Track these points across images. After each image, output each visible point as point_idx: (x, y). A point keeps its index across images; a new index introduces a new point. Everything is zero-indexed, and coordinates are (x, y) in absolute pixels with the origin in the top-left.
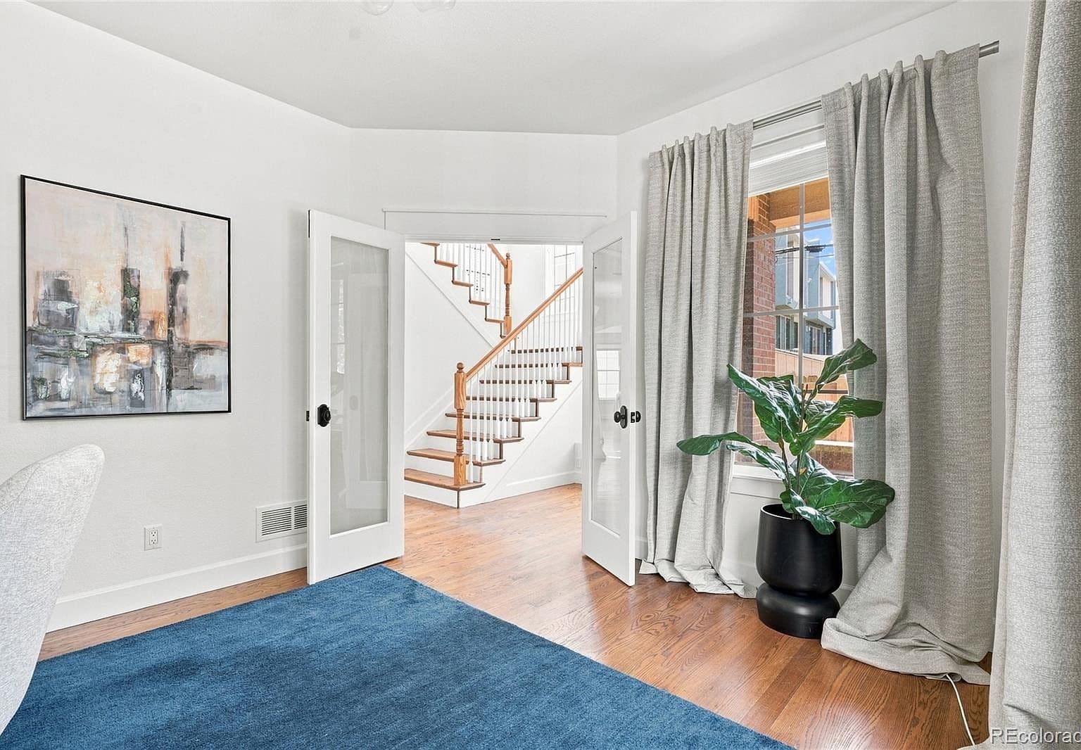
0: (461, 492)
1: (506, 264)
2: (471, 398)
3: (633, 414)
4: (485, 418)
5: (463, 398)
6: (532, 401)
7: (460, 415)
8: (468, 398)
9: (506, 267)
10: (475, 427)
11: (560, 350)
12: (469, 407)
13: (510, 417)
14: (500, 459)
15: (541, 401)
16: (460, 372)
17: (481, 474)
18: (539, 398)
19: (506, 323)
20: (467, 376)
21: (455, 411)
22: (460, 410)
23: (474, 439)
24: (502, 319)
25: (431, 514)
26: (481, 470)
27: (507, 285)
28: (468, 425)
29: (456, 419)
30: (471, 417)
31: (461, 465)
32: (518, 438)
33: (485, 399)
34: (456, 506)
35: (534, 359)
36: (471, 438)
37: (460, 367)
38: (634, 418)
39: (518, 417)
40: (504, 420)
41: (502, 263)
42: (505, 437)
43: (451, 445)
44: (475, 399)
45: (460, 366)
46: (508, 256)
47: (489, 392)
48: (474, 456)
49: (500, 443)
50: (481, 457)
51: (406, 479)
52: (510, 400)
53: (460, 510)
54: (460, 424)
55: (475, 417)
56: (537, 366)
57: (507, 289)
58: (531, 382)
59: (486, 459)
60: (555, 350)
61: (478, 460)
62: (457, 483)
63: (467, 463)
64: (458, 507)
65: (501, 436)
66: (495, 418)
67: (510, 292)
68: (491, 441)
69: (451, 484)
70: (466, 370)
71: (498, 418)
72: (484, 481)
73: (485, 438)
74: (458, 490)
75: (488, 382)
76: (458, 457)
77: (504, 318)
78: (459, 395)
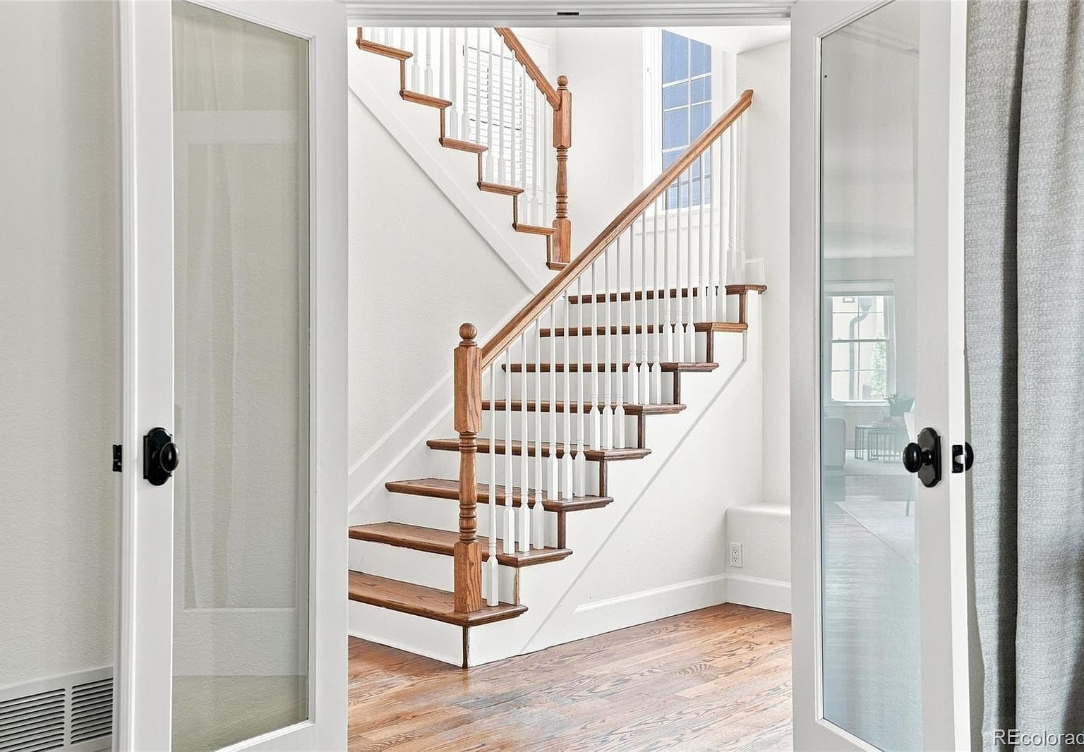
0: (472, 631)
1: (558, 97)
2: (493, 406)
3: (957, 450)
4: (525, 452)
5: (474, 405)
6: (629, 411)
7: (466, 445)
8: (486, 407)
9: (558, 108)
10: (501, 472)
11: (690, 293)
12: (488, 427)
13: (581, 449)
14: (557, 550)
15: (651, 412)
16: (467, 347)
17: (516, 584)
18: (646, 404)
19: (558, 235)
20: (484, 356)
21: (454, 437)
22: (467, 435)
23: (501, 502)
24: (549, 226)
25: (401, 683)
26: (517, 577)
27: (562, 150)
28: (486, 469)
29: (459, 453)
30: (492, 450)
31: (471, 564)
32: (600, 499)
33: (524, 407)
34: (460, 664)
35: (635, 313)
36: (493, 500)
37: (467, 334)
38: (962, 459)
39: (597, 449)
40: (567, 456)
41: (550, 99)
42: (570, 496)
43: (446, 516)
44: (500, 407)
45: (465, 331)
46: (562, 84)
47: (531, 391)
48: (500, 542)
49: (558, 509)
50: (517, 543)
51: (352, 597)
52: (581, 409)
53: (470, 673)
54: (467, 467)
55: (500, 451)
56: (639, 331)
57: (562, 159)
58: (625, 368)
59: (527, 548)
60: (679, 294)
61: (510, 550)
62: (461, 607)
63: (485, 558)
64: (465, 666)
65: (560, 494)
66: (546, 454)
67: (569, 164)
68: (539, 506)
69: (449, 610)
70: (481, 341)
71: (553, 451)
72: (523, 602)
73: (525, 500)
74: (466, 625)
75: (531, 369)
76: (463, 545)
77: (554, 223)
78: (466, 401)
